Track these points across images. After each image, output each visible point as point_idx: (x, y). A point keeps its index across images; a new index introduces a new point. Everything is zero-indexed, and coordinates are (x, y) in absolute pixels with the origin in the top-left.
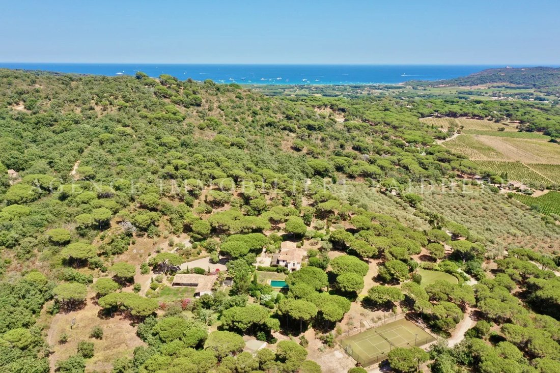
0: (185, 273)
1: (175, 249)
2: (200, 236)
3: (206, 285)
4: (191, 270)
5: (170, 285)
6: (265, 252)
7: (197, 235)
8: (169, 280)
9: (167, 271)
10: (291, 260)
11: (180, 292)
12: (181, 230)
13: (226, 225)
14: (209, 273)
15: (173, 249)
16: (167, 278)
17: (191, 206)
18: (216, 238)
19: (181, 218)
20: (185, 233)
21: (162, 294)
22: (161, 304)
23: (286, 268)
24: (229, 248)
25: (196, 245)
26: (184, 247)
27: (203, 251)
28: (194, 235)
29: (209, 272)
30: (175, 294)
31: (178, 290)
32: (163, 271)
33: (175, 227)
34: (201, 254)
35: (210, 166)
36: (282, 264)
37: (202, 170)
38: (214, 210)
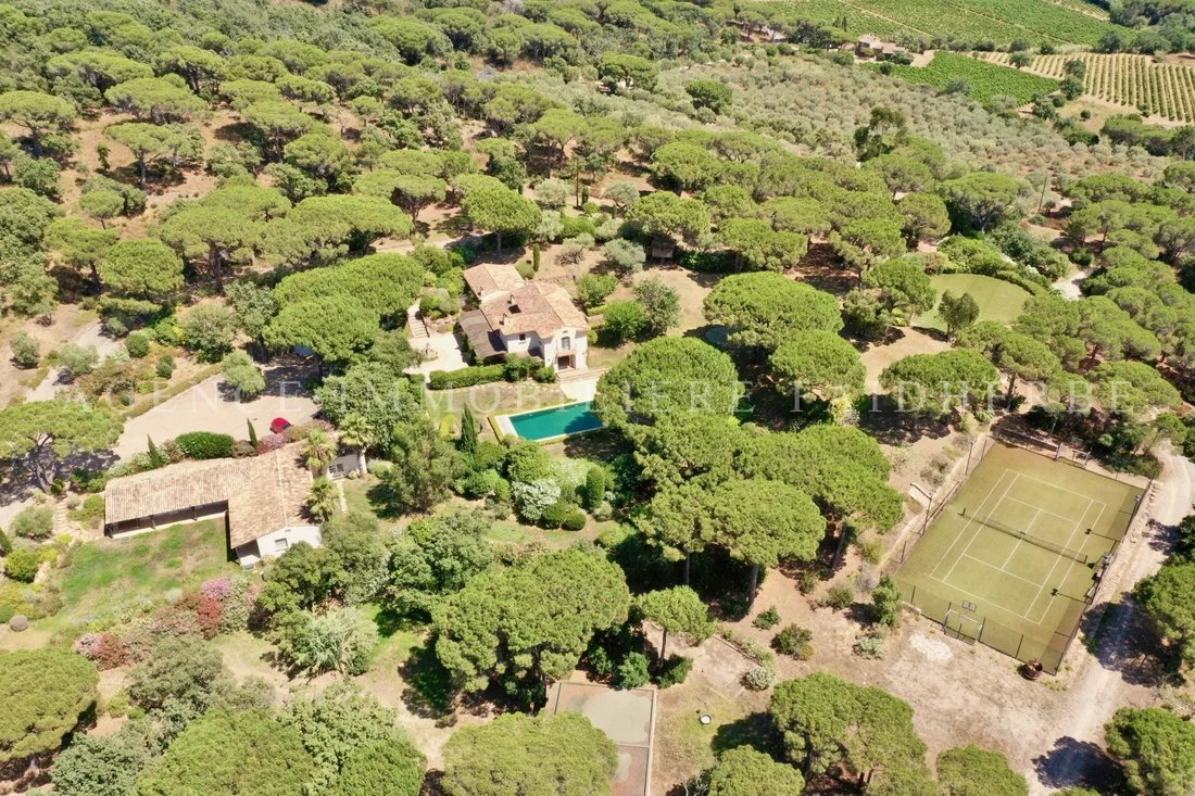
0: (145, 468)
1: (54, 374)
2: (146, 306)
3: (262, 501)
4: (170, 451)
5: (93, 537)
6: (419, 316)
7: (133, 303)
8: (82, 517)
9: (59, 476)
10: (551, 327)
11: (159, 557)
12: (47, 296)
13: (241, 245)
14: (255, 447)
15: (44, 374)
16: (70, 507)
17: (52, 195)
18: (206, 302)
19: (28, 248)
20: (66, 301)
21: (77, 588)
22: (95, 647)
23: (538, 359)
24: (302, 330)
25: (143, 341)
26: (95, 361)
27: (177, 361)
28: (121, 303)
29: (253, 443)
30: (139, 573)
31: (140, 551)
32: (36, 483)
33: (17, 288)
34: (174, 373)
35: (68, 45)
36: (517, 349)
37: (44, 59)
38: (151, 199)
